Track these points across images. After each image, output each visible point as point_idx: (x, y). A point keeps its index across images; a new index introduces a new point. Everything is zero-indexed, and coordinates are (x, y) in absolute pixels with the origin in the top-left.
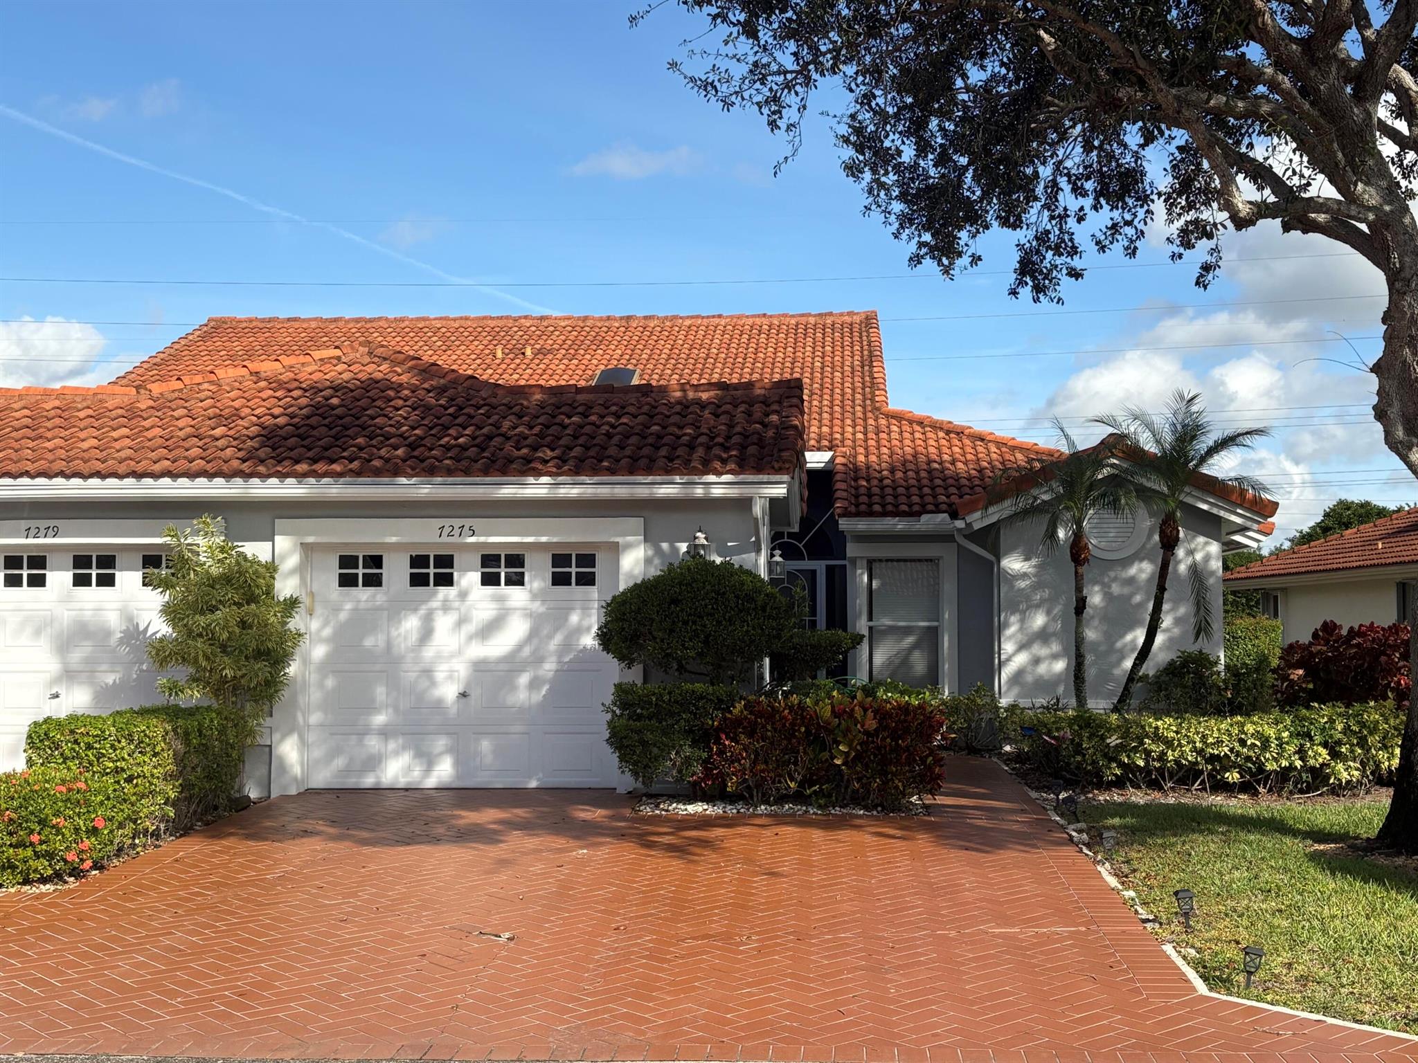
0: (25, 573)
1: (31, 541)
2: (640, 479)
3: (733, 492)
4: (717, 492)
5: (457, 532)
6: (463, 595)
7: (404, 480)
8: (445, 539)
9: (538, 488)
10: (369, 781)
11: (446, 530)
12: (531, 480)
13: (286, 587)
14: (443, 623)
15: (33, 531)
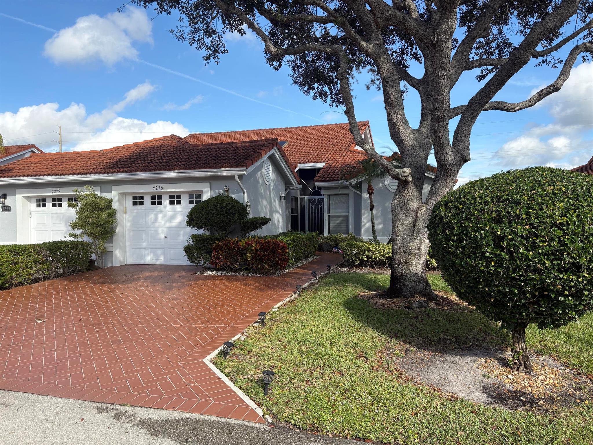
0: (57, 203)
1: (54, 194)
2: (203, 170)
3: (229, 173)
4: (224, 173)
5: (158, 188)
6: (165, 207)
7: (138, 173)
8: (155, 191)
9: (174, 174)
10: (142, 262)
11: (155, 188)
12: (172, 172)
13: (115, 205)
14: (160, 216)
15: (54, 191)
